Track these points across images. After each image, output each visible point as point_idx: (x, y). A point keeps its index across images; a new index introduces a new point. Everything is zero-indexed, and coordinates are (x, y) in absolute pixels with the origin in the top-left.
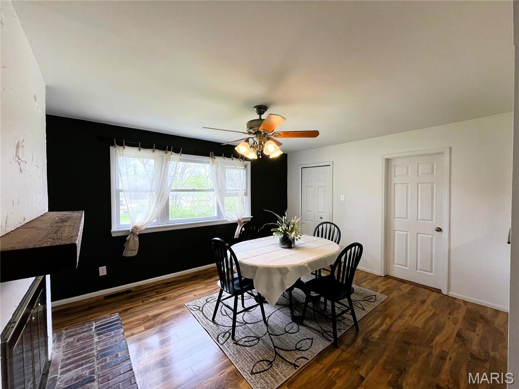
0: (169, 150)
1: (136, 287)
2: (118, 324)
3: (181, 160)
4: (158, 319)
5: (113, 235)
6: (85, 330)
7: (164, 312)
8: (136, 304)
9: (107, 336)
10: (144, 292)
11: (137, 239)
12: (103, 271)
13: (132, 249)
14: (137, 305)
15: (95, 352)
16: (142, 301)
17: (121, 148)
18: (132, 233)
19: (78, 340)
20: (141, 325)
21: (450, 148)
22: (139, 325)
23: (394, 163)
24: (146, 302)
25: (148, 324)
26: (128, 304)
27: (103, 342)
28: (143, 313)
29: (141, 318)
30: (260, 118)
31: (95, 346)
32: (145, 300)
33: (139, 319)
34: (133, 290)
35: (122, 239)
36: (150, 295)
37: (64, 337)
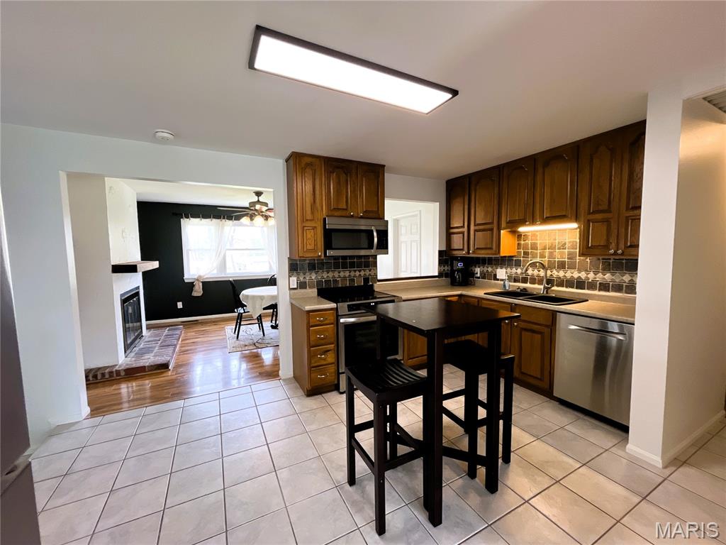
0: (224, 218)
1: (202, 320)
3: (235, 225)
5: (186, 281)
11: (201, 284)
12: (180, 305)
13: (198, 291)
17: (188, 220)
18: (198, 280)
21: (420, 211)
23: (402, 223)
30: (258, 200)
35: (191, 285)
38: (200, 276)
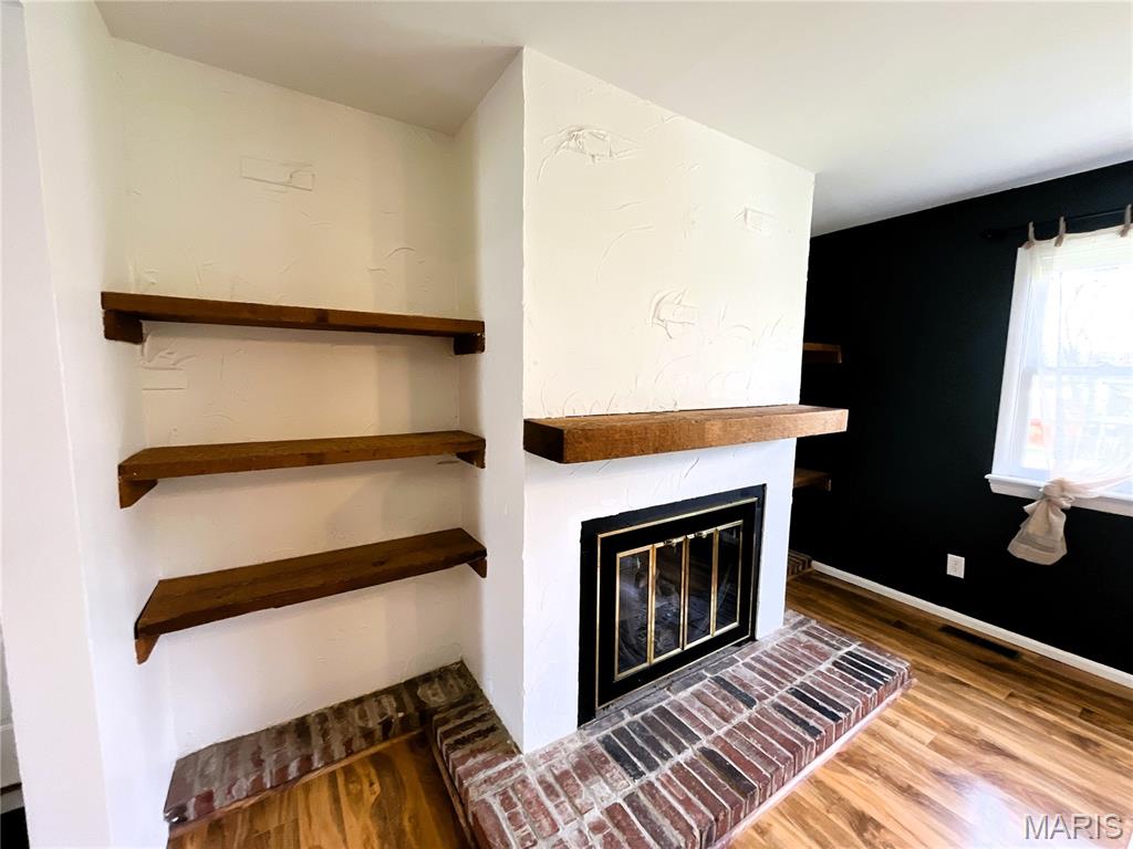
2: (881, 678)
4: (991, 760)
5: (995, 488)
6: (834, 642)
7: (1028, 764)
8: (988, 686)
9: (841, 676)
10: (1049, 684)
12: (956, 566)
13: (1042, 542)
14: (986, 690)
15: (799, 679)
16: (1011, 695)
17: (1050, 242)
18: (1047, 496)
19: (809, 647)
20: (933, 728)
22: (932, 725)
24: (1020, 704)
25: (949, 741)
26: (973, 675)
27: (824, 678)
28: (977, 715)
29: (955, 720)
31: (810, 673)
32: (1023, 698)
33: (948, 716)
34: (1024, 658)
36: (1055, 700)
37: (804, 628)
38: (1062, 486)
